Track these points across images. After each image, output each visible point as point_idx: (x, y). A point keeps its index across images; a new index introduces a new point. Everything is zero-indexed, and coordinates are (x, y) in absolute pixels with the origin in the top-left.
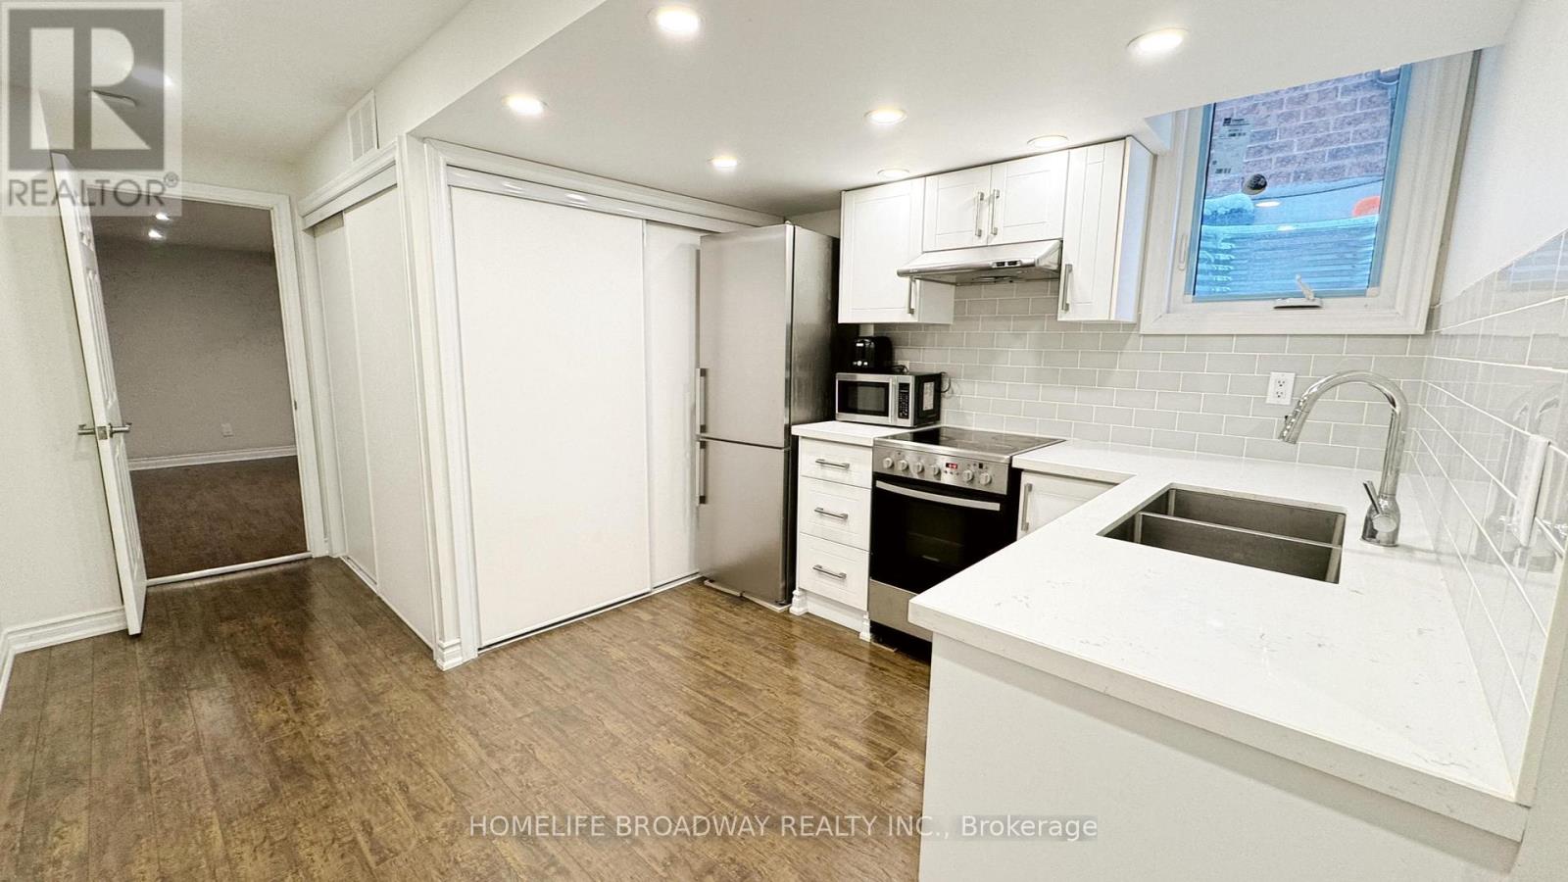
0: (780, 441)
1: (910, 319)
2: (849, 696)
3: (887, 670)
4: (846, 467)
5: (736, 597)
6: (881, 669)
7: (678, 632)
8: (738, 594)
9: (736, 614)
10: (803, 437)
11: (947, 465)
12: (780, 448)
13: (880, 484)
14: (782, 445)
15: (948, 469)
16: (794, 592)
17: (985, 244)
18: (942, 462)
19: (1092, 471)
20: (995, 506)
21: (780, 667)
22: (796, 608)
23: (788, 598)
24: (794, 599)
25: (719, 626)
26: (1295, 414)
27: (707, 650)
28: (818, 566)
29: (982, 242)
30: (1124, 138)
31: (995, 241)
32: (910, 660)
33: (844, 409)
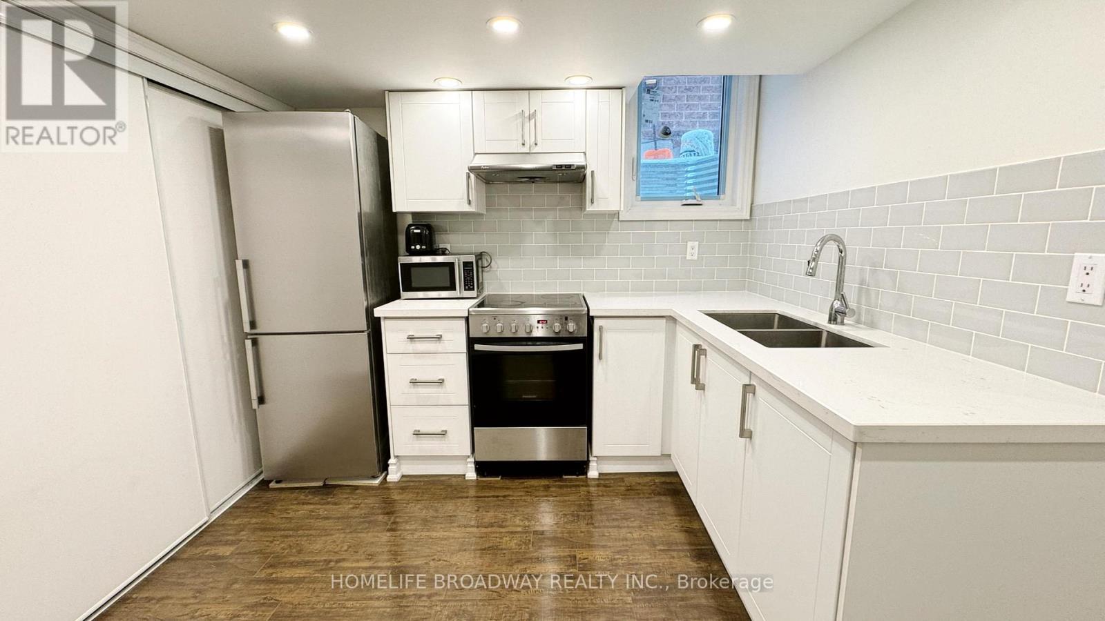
0: (362, 324)
1: (467, 208)
2: (502, 530)
3: (509, 496)
4: (439, 338)
5: (320, 487)
6: (504, 496)
7: (283, 549)
8: (321, 484)
9: (335, 504)
10: (385, 318)
11: (539, 322)
12: (363, 332)
13: (478, 347)
14: (366, 329)
15: (540, 325)
16: (390, 462)
17: (528, 151)
18: (534, 320)
19: (644, 310)
20: (580, 346)
21: (424, 534)
22: (393, 476)
23: (384, 468)
24: (390, 468)
25: (327, 523)
26: (814, 260)
27: (336, 553)
28: (415, 431)
29: (526, 150)
30: (621, 88)
31: (536, 150)
32: (516, 481)
33: (408, 288)
